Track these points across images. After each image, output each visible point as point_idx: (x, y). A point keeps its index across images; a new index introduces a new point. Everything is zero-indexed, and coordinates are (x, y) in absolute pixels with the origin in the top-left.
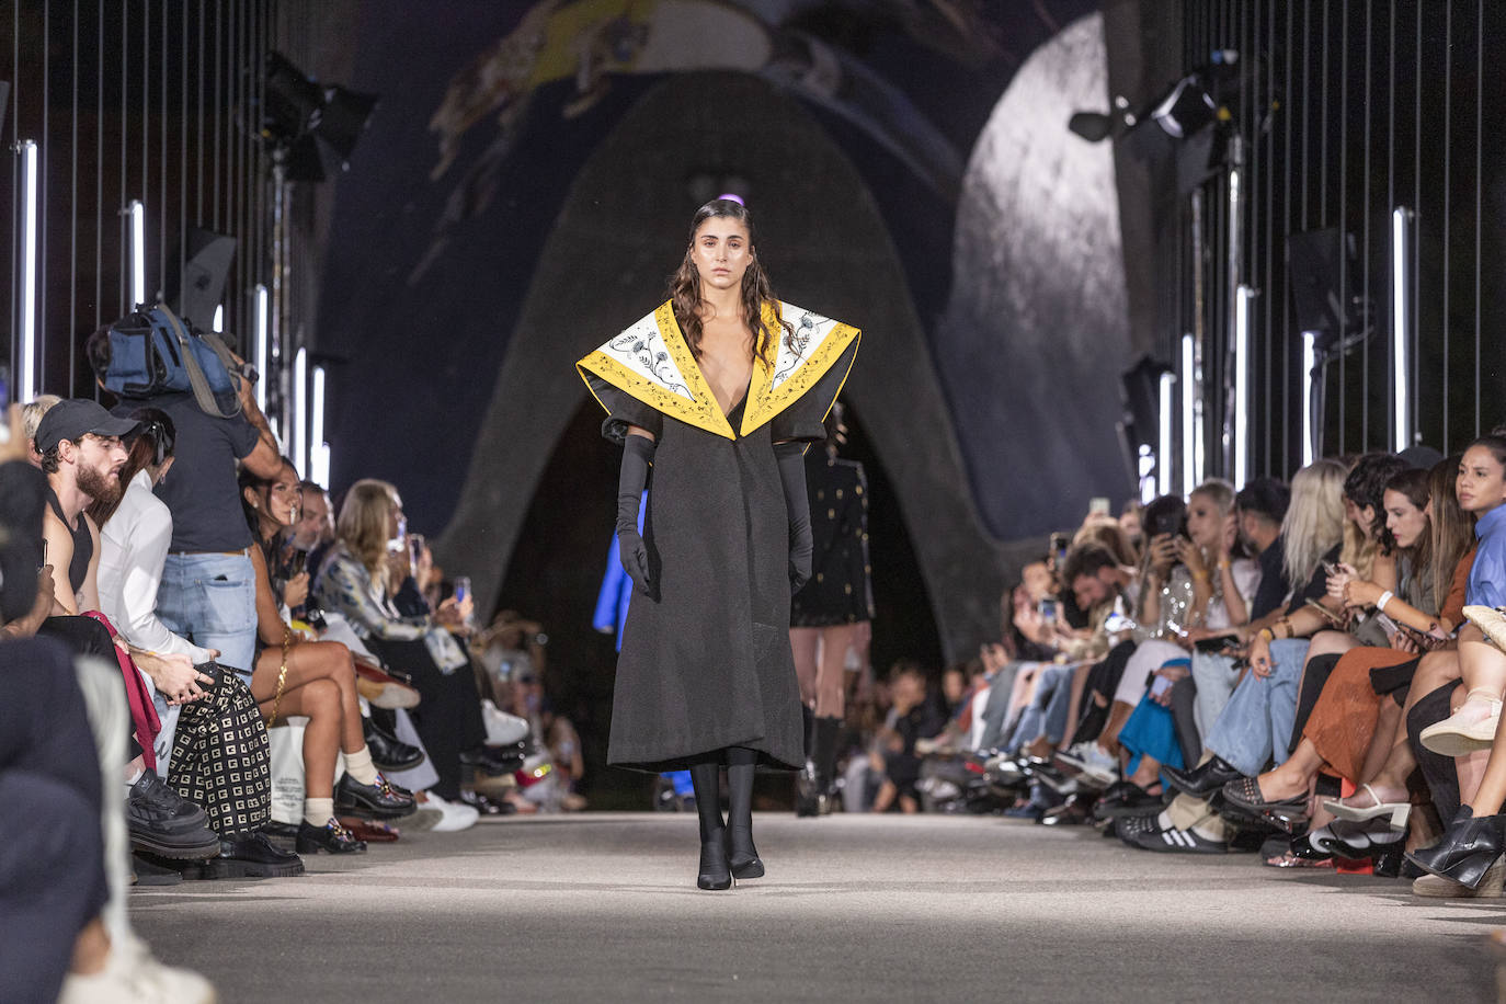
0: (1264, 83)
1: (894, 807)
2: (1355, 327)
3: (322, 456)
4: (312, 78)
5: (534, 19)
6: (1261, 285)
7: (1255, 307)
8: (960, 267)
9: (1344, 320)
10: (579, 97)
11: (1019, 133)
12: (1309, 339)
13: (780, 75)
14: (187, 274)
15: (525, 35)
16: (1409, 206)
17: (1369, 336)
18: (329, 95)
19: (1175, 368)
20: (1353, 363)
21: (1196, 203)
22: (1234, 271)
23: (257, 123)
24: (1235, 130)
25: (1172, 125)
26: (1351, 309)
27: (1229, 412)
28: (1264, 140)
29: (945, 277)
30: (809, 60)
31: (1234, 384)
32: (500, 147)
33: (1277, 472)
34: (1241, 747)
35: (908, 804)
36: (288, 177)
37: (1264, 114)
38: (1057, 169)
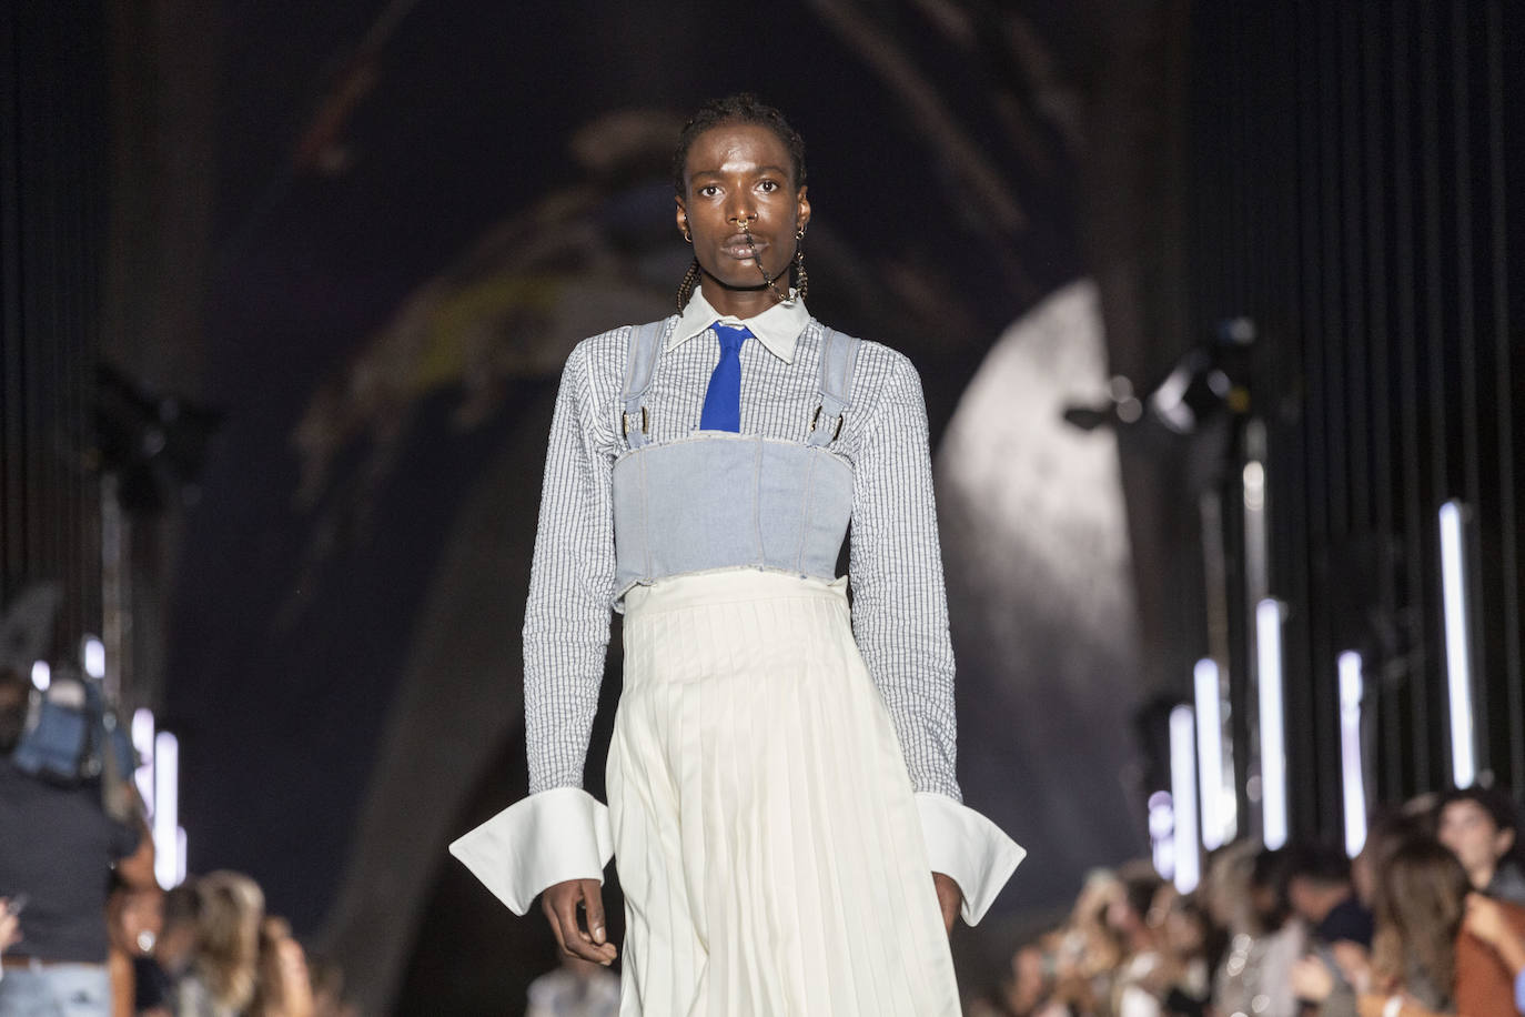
4: (147, 389)
9: (1389, 639)
10: (471, 401)
12: (1349, 662)
15: (404, 333)
24: (1253, 418)
32: (378, 465)
36: (121, 511)
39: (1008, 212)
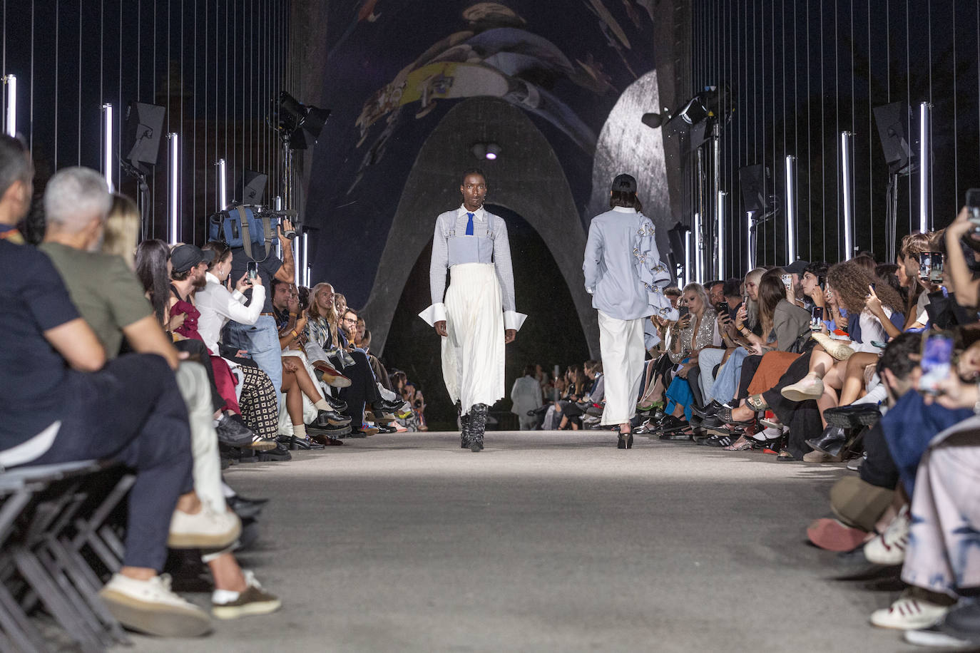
0: (728, 101)
1: (568, 427)
2: (770, 209)
3: (307, 272)
4: (301, 103)
5: (403, 74)
6: (728, 190)
7: (727, 200)
8: (595, 183)
9: (765, 206)
10: (423, 109)
11: (620, 124)
12: (750, 214)
13: (513, 99)
14: (246, 192)
15: (398, 81)
16: (793, 154)
17: (776, 212)
18: (309, 110)
19: (691, 228)
20: (769, 225)
21: (699, 154)
22: (716, 184)
23: (276, 122)
24: (716, 121)
25: (688, 119)
26: (768, 201)
27: (716, 247)
28: (728, 126)
29: (589, 187)
30: (526, 92)
31: (717, 235)
32: (387, 132)
33: (737, 275)
34: (723, 394)
35: (575, 426)
36: (290, 147)
37: (728, 114)
38: (638, 139)
39: (627, 44)
